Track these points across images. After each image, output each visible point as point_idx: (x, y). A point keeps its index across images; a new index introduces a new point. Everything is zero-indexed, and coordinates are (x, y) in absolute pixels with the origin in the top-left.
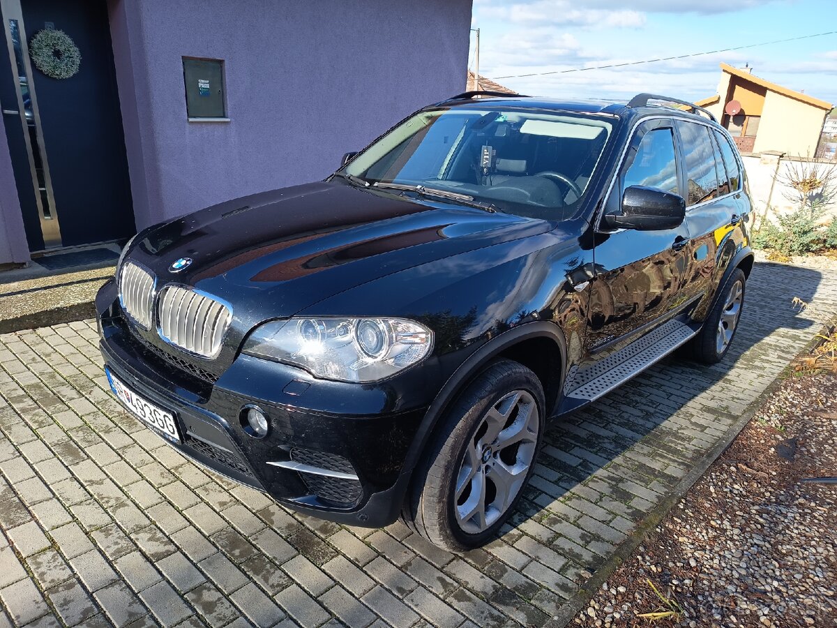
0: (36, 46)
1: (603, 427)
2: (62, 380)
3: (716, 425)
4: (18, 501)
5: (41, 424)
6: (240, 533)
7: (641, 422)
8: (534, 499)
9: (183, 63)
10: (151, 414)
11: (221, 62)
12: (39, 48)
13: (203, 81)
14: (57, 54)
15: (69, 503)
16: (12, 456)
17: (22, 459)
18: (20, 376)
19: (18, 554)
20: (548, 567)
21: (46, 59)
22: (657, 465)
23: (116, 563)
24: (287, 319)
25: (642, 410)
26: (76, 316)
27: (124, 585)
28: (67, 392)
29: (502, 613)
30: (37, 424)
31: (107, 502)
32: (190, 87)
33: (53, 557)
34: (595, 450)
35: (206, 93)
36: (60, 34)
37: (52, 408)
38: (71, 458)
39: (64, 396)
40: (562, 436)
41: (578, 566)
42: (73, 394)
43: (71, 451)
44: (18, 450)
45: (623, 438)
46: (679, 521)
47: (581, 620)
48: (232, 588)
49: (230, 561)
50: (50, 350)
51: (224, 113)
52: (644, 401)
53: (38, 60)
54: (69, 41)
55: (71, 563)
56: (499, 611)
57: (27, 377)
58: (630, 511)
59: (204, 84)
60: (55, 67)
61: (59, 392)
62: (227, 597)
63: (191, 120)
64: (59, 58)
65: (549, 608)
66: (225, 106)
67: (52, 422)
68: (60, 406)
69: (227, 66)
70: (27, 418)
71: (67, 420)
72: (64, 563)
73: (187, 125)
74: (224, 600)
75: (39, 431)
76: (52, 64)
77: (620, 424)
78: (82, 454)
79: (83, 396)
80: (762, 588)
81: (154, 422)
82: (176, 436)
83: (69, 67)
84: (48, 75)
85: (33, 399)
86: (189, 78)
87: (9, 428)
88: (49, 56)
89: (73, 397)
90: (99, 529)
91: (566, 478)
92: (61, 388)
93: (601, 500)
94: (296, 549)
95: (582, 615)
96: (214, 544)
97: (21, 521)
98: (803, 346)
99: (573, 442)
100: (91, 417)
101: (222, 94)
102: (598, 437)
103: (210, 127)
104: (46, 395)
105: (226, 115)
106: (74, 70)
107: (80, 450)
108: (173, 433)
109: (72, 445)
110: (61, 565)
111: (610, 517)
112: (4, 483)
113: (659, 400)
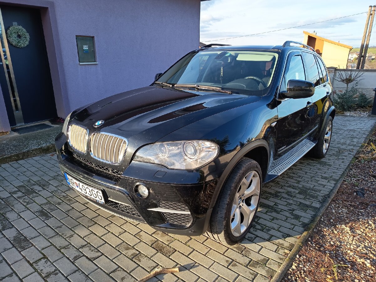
0: (9, 33)
1: (281, 188)
2: (34, 183)
3: (329, 184)
4: (23, 238)
5: (28, 203)
6: (129, 245)
7: (296, 185)
8: (257, 221)
9: (76, 38)
10: (90, 192)
11: (93, 37)
12: (11, 34)
13: (85, 46)
14: (19, 36)
15: (48, 237)
16: (17, 218)
17: (23, 219)
18: (14, 182)
19: (28, 262)
20: (270, 250)
21: (14, 39)
22: (308, 203)
23: (75, 263)
24: (153, 143)
25: (296, 180)
26: (35, 154)
27: (81, 272)
28: (37, 188)
29: (255, 272)
30: (26, 203)
31: (66, 235)
32: (80, 49)
33: (45, 262)
34: (279, 198)
35: (86, 52)
36: (20, 27)
37: (31, 195)
38: (45, 217)
39: (36, 190)
40: (264, 193)
41: (283, 248)
42: (40, 188)
43: (44, 214)
44: (19, 215)
45: (290, 192)
46: (323, 226)
47: (290, 271)
48: (131, 270)
49: (128, 258)
50: (25, 170)
51: (95, 60)
52: (296, 176)
53: (11, 40)
54: (24, 30)
55: (54, 264)
56: (253, 271)
57: (17, 182)
58: (301, 223)
59: (86, 47)
60: (19, 42)
61: (33, 188)
62: (129, 274)
63: (81, 63)
64: (20, 38)
65: (275, 267)
66: (95, 57)
67: (33, 202)
68: (35, 194)
69: (96, 39)
70: (21, 201)
71: (40, 200)
72: (51, 264)
73: (79, 66)
74: (128, 275)
75: (27, 206)
76: (17, 41)
77: (288, 187)
78: (49, 215)
79: (45, 189)
80: (365, 252)
81: (91, 195)
82: (103, 201)
83: (25, 42)
84: (15, 46)
85: (22, 192)
86: (79, 45)
87: (13, 206)
88: (15, 37)
89: (41, 190)
90: (64, 248)
91: (269, 211)
92: (34, 187)
93: (287, 219)
94: (157, 250)
95: (290, 270)
96: (119, 251)
97: (27, 247)
98: (358, 149)
99: (269, 195)
100: (50, 198)
101: (94, 52)
102: (280, 192)
103: (89, 67)
104: (28, 190)
105: (96, 61)
106: (27, 43)
107: (48, 213)
108: (101, 200)
109: (44, 212)
110: (50, 265)
111: (293, 226)
112: (16, 230)
113: (302, 175)
